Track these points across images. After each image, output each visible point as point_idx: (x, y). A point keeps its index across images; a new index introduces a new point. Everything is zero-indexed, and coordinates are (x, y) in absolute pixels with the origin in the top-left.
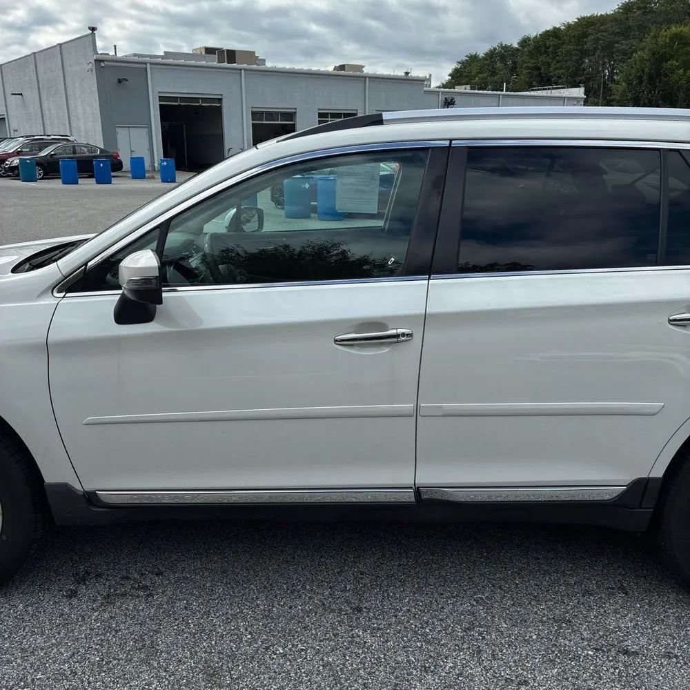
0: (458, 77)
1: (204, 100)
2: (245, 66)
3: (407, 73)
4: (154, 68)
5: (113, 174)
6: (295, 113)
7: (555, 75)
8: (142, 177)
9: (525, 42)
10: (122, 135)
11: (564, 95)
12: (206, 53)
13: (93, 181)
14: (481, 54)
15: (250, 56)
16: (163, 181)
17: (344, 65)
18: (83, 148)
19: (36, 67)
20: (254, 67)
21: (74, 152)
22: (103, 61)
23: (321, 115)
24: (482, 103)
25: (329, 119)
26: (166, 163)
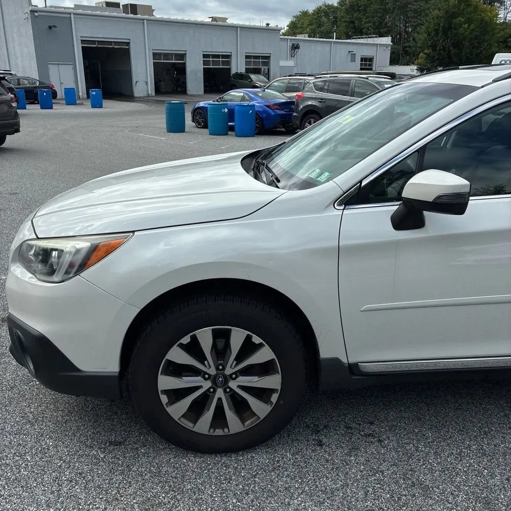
0: (294, 28)
1: (116, 43)
2: (146, 17)
3: (268, 24)
4: (77, 18)
5: (53, 101)
6: (185, 54)
8: (75, 104)
9: (343, 2)
10: (53, 70)
11: (377, 43)
12: (107, 6)
13: (38, 107)
14: (311, 11)
15: (149, 10)
16: (92, 107)
18: (24, 81)
20: (154, 17)
21: (19, 84)
22: (36, 12)
23: (204, 56)
24: (319, 47)
25: (211, 59)
26: (94, 93)
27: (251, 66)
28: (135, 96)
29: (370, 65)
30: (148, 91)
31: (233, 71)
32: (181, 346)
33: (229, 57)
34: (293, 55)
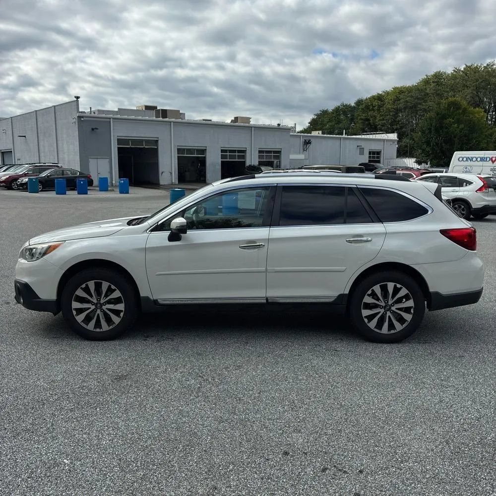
0: (315, 125)
2: (173, 120)
3: (279, 124)
4: (114, 121)
5: (89, 188)
6: (206, 149)
7: (379, 124)
8: (106, 190)
9: (359, 102)
10: (92, 163)
11: (384, 138)
12: (146, 109)
13: (76, 192)
14: (330, 110)
15: (177, 114)
16: (120, 193)
17: (237, 117)
18: (68, 172)
19: (37, 119)
20: (180, 120)
21: (63, 174)
22: (83, 117)
23: (222, 151)
24: (330, 142)
25: (228, 154)
26: (122, 182)
27: (264, 159)
28: (161, 184)
29: (378, 157)
30: (172, 180)
31: (248, 163)
32: (82, 288)
33: (244, 152)
34: (305, 149)
